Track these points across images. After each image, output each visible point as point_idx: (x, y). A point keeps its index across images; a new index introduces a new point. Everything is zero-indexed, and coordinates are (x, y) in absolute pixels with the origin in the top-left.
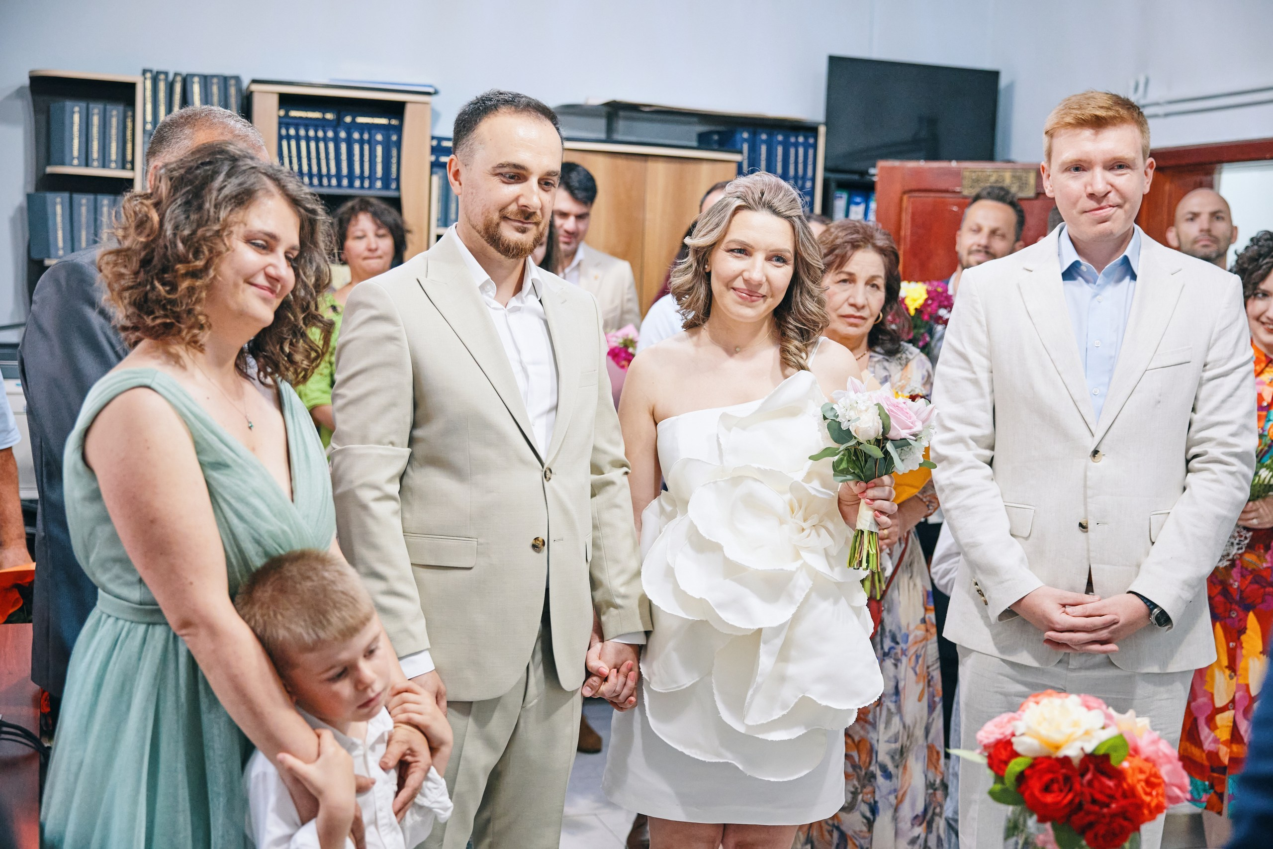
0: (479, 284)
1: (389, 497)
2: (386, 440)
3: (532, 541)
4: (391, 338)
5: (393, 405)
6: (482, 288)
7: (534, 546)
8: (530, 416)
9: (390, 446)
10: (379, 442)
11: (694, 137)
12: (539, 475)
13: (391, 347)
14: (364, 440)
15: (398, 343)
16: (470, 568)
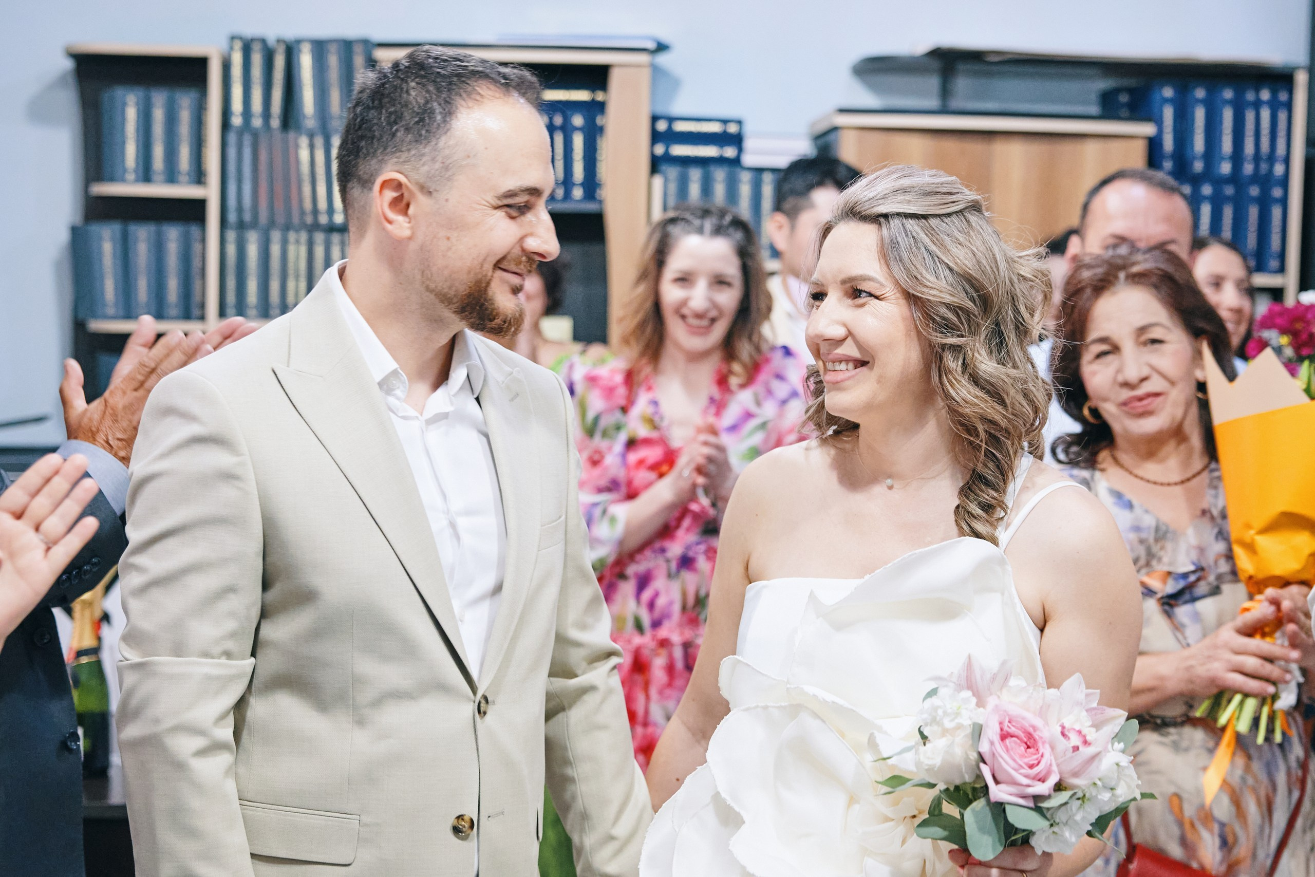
0: (378, 377)
1: (216, 747)
2: (217, 650)
3: (451, 821)
4: (228, 476)
5: (230, 590)
6: (385, 385)
7: (456, 830)
8: (456, 605)
9: (223, 660)
10: (206, 655)
11: (1094, 97)
12: (469, 709)
13: (227, 492)
14: (178, 650)
15: (237, 483)
16: (349, 865)
